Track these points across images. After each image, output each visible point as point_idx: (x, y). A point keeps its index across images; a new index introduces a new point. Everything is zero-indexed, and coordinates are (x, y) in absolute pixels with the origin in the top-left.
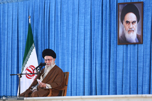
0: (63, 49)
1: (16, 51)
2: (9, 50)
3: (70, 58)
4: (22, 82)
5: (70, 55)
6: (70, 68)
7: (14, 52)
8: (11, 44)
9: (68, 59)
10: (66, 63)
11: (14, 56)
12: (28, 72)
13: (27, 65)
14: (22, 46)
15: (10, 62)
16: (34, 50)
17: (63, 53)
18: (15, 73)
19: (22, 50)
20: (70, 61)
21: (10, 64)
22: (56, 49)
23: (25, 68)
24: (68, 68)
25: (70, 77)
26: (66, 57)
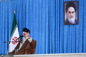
0: (33, 28)
1: (7, 29)
2: (3, 28)
3: (37, 33)
4: (10, 46)
5: (37, 31)
6: (37, 38)
7: (6, 29)
8: (4, 25)
9: (36, 33)
10: (35, 35)
11: (6, 32)
12: (14, 41)
13: (13, 37)
14: (10, 26)
15: (4, 35)
16: (17, 28)
17: (33, 30)
18: (6, 41)
19: (10, 29)
20: (37, 34)
21: (4, 36)
22: (30, 28)
23: (12, 39)
24: (36, 38)
25: (37, 43)
26: (35, 32)
